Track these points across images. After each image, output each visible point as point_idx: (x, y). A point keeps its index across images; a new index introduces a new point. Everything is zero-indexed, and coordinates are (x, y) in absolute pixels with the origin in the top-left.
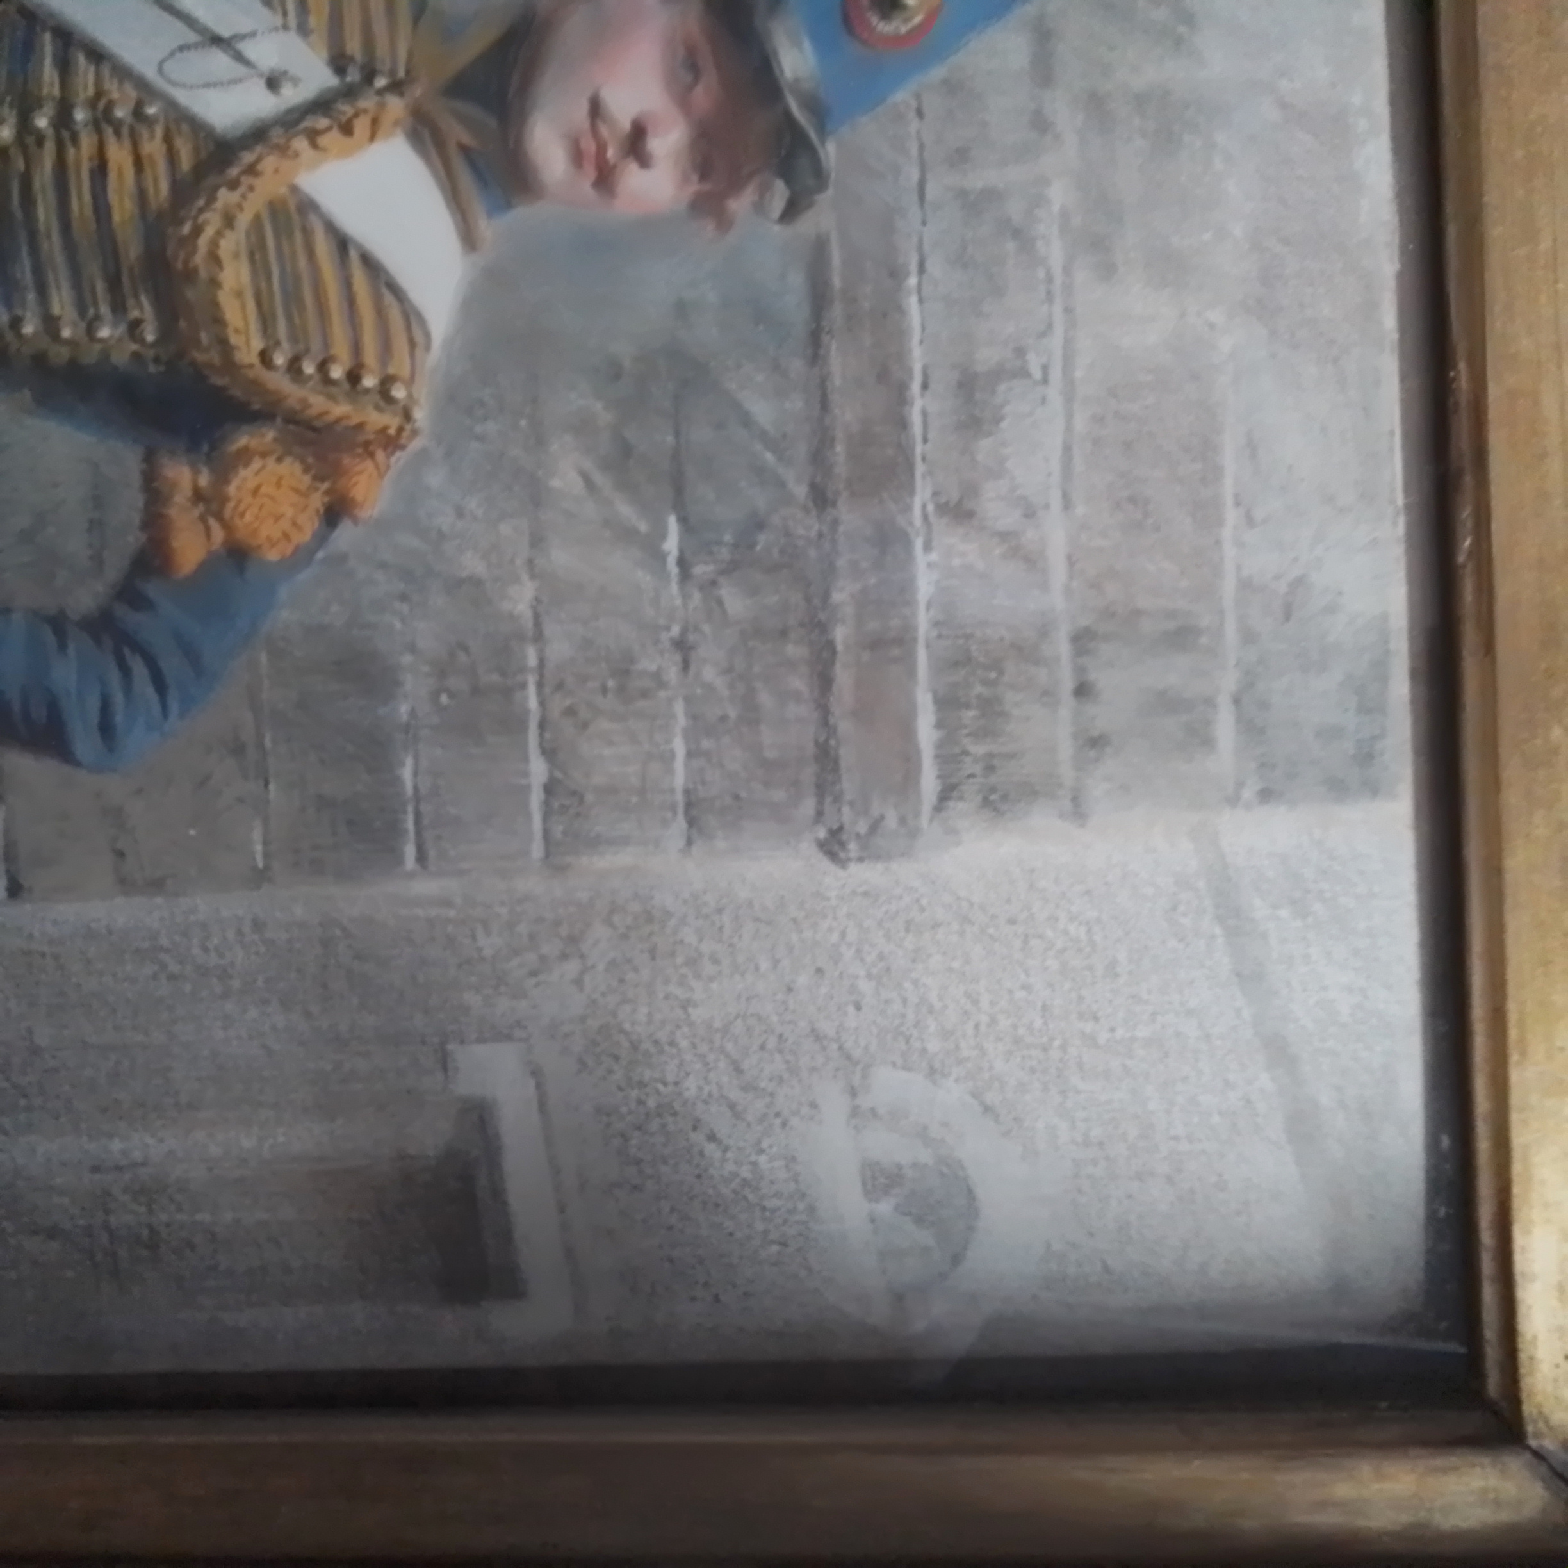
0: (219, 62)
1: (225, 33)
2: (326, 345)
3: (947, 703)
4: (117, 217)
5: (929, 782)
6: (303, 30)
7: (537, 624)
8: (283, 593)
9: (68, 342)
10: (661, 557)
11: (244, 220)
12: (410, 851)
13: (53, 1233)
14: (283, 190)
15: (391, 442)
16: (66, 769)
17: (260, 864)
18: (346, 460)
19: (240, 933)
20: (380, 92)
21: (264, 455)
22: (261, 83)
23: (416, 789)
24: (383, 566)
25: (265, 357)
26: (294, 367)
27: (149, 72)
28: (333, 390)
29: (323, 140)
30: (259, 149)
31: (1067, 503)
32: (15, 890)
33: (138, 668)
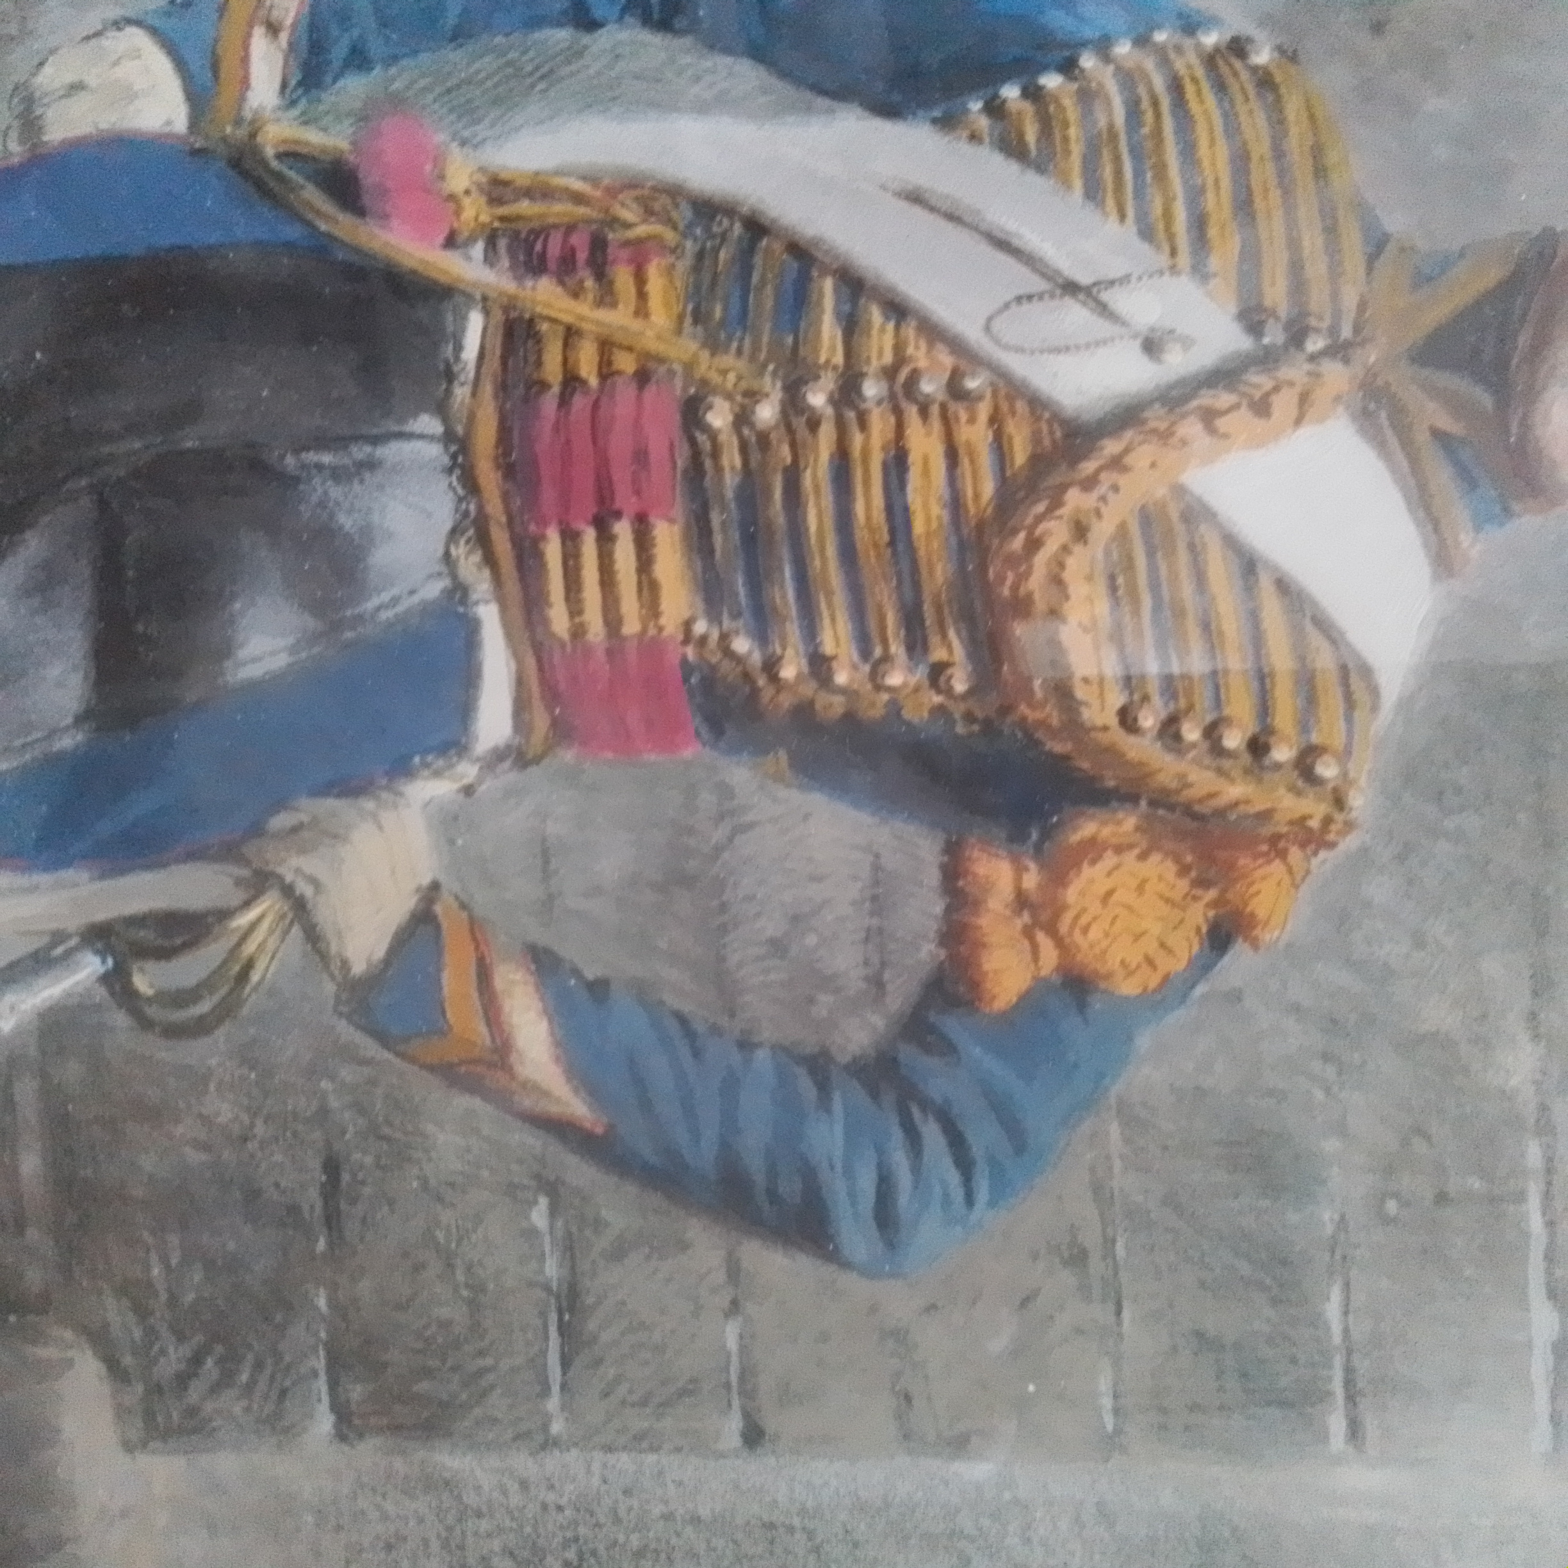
0: (1073, 317)
1: (1084, 279)
2: (1218, 703)
4: (919, 527)
6: (1200, 272)
7: (1543, 1108)
8: (1144, 1041)
9: (843, 691)
11: (1102, 530)
14: (1161, 492)
15: (1313, 838)
16: (828, 1271)
17: (1110, 1428)
18: (1243, 861)
19: (1077, 1520)
20: (1313, 358)
21: (1119, 849)
22: (1137, 344)
23: (1346, 1331)
24: (1296, 1009)
25: (1127, 719)
26: (1170, 730)
27: (971, 332)
28: (1227, 764)
29: (1222, 423)
30: (1129, 434)
32: (753, 1436)
33: (932, 1134)
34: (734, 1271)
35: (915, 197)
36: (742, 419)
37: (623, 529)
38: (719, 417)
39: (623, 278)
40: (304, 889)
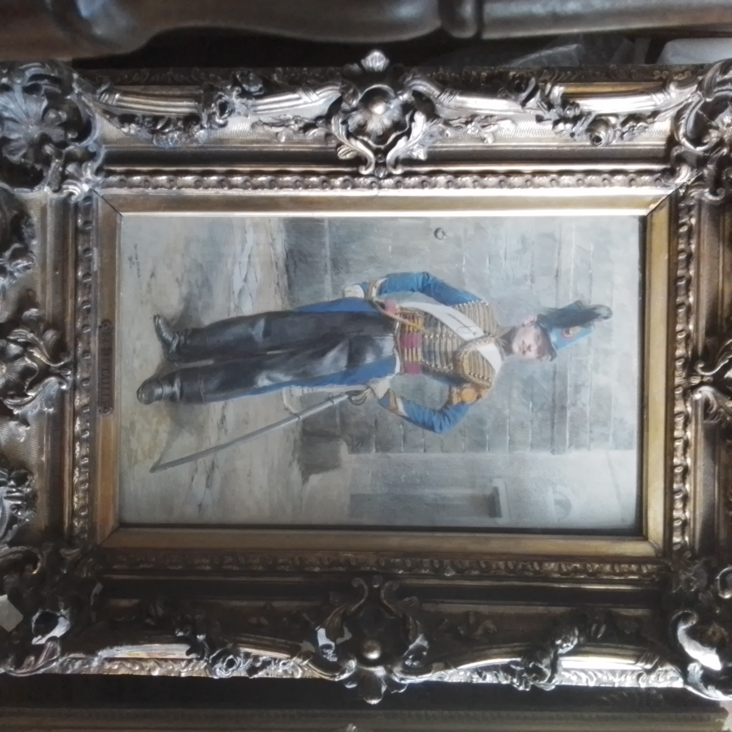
0: (466, 330)
1: (467, 325)
2: (479, 373)
3: (571, 432)
4: (448, 351)
5: (568, 443)
6: (480, 326)
7: (509, 416)
8: (470, 408)
9: (439, 369)
10: (529, 408)
11: (468, 353)
12: (487, 449)
13: (427, 504)
14: (475, 349)
15: (488, 387)
17: (464, 450)
18: (481, 390)
19: (460, 460)
20: (491, 337)
21: (468, 388)
22: (473, 333)
23: (489, 439)
24: (486, 406)
25: (470, 374)
26: (474, 375)
27: (455, 330)
28: (480, 379)
29: (481, 343)
30: (471, 343)
31: (590, 405)
32: (425, 451)
33: (446, 418)
34: (423, 433)
35: (450, 315)
36: (429, 337)
37: (414, 349)
38: (426, 337)
39: (416, 320)
40: (373, 388)
